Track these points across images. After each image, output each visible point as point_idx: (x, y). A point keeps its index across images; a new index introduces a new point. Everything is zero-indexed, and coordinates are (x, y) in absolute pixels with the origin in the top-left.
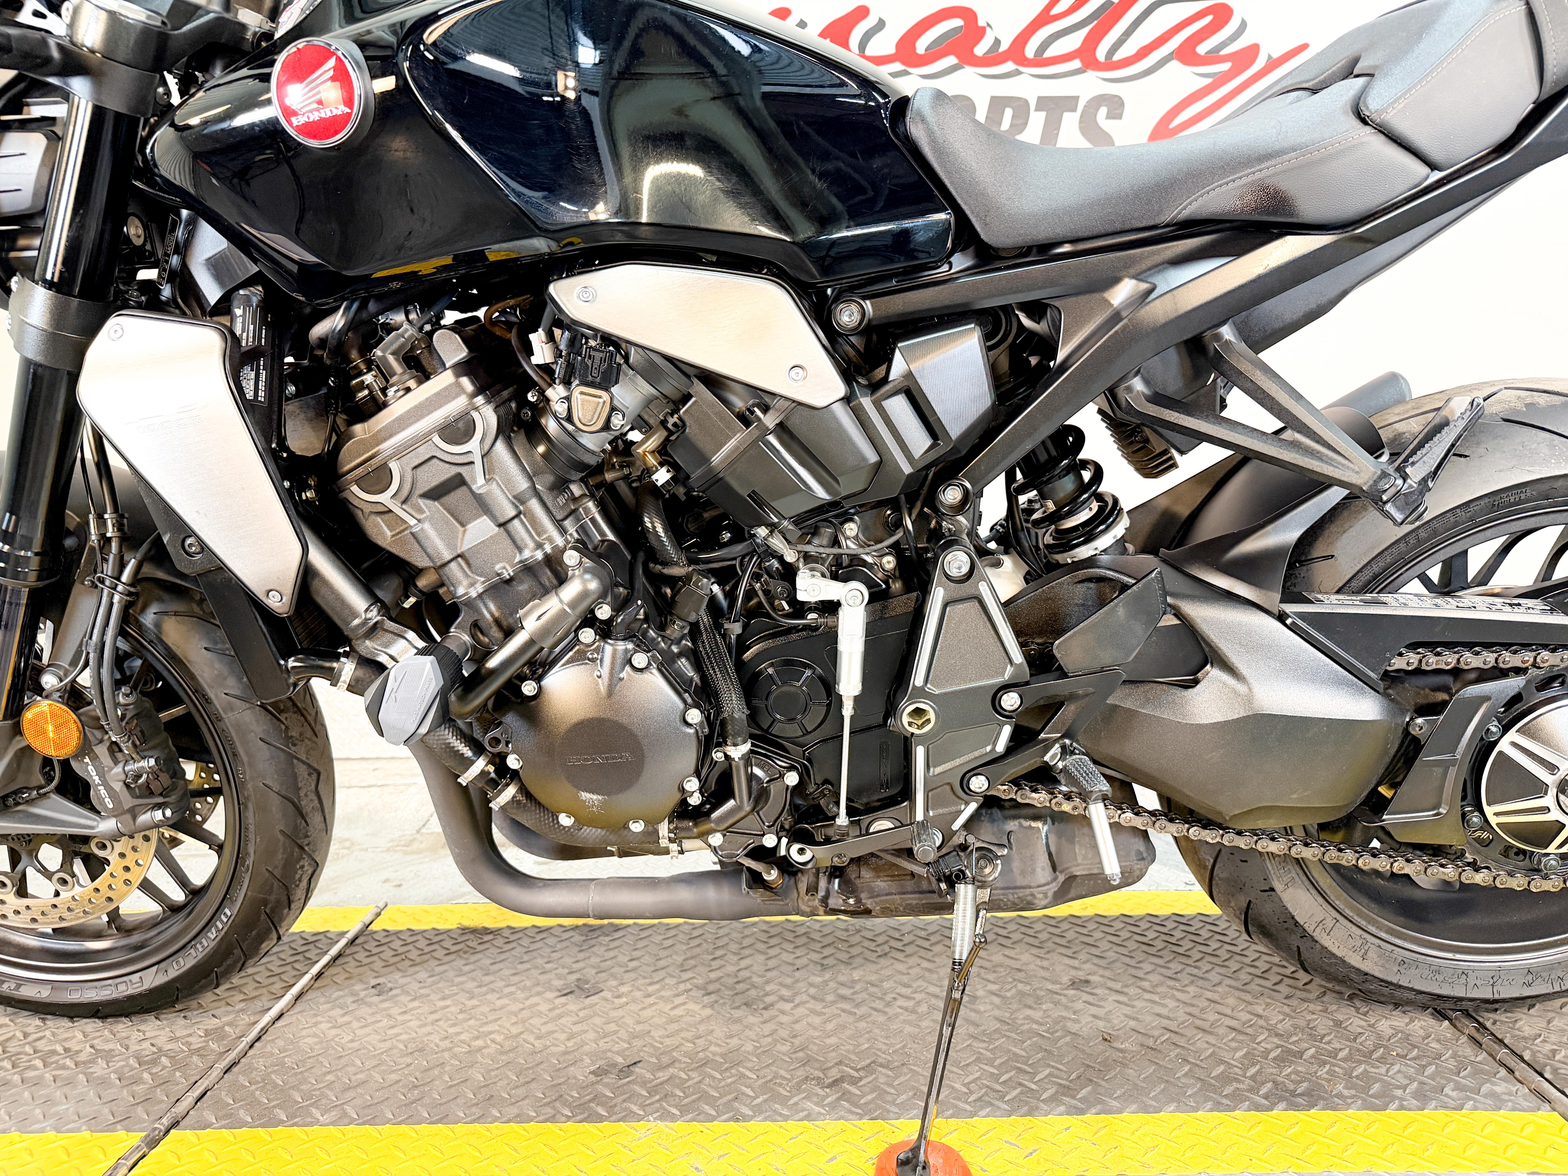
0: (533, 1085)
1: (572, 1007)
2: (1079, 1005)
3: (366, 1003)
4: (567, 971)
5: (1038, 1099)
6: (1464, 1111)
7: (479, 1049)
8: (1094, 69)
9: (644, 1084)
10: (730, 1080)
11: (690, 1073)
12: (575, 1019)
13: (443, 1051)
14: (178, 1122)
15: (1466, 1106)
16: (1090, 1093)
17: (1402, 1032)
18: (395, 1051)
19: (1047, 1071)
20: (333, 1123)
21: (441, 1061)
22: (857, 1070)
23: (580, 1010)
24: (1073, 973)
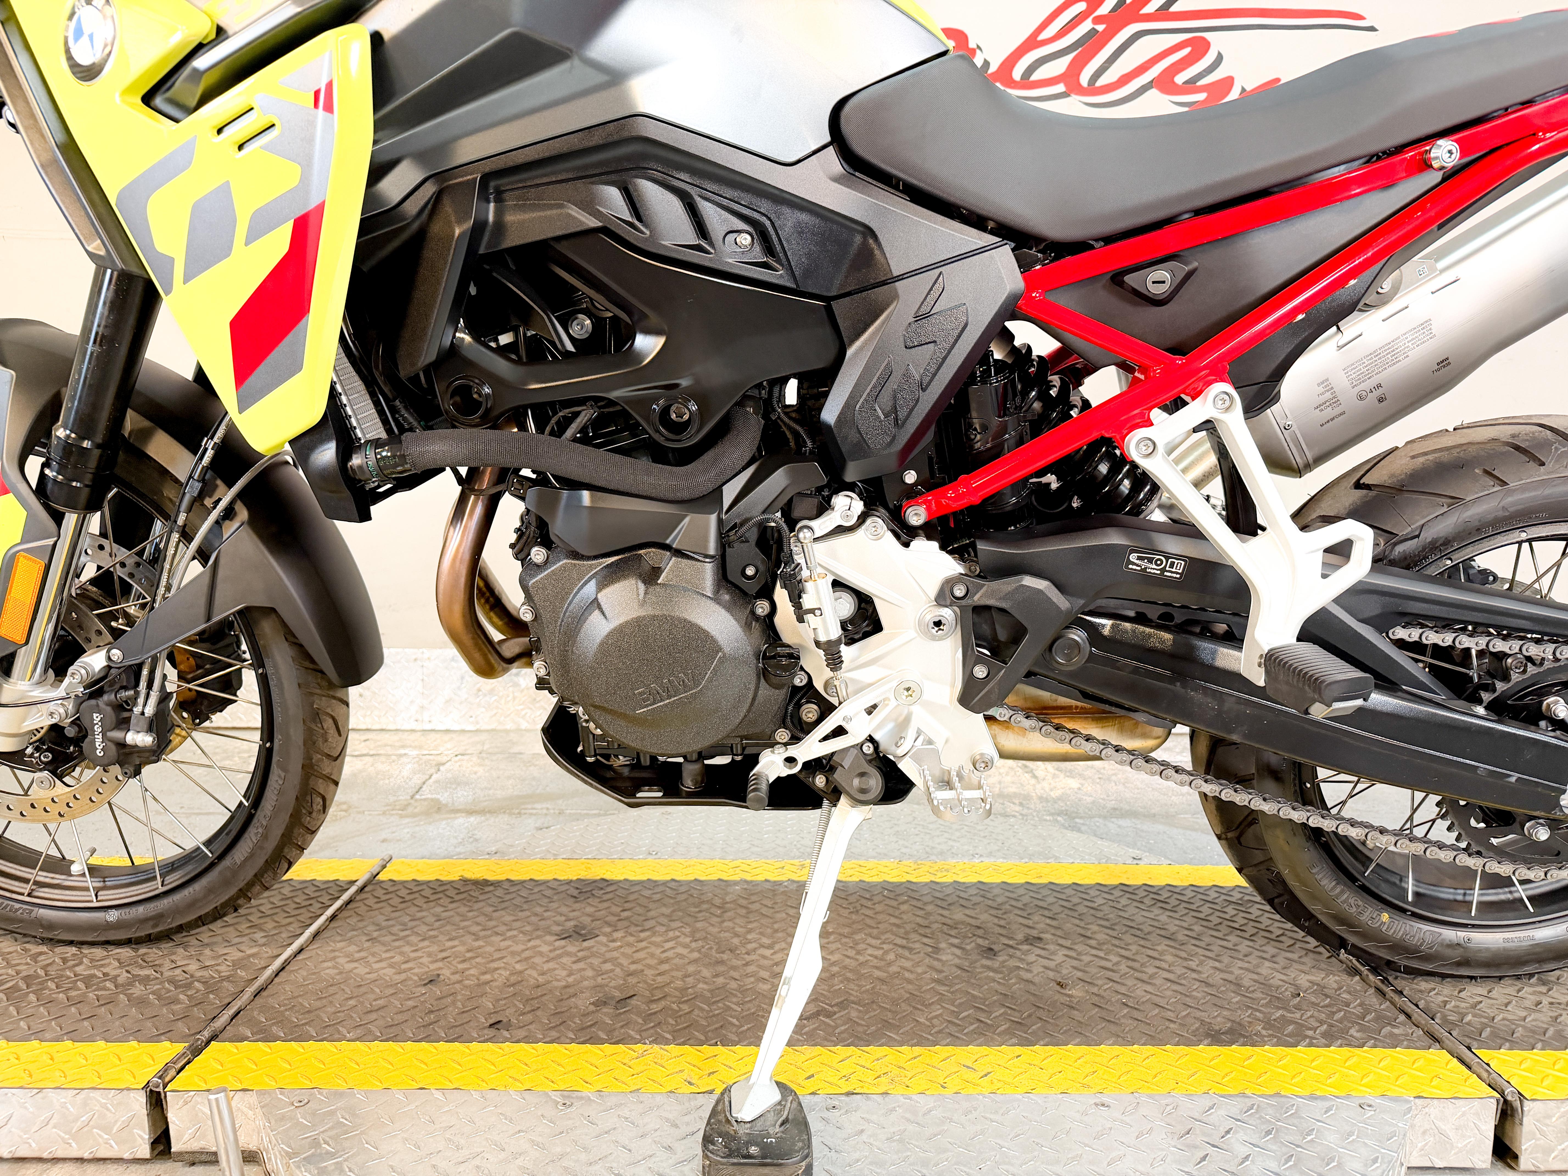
0: (539, 1013)
1: (571, 949)
2: (1031, 958)
3: (379, 942)
4: (563, 918)
6: (1365, 1048)
7: (487, 983)
9: (639, 1014)
12: (574, 959)
13: (454, 983)
14: (217, 1036)
15: (1367, 1044)
16: (1039, 1028)
17: (1318, 985)
18: (410, 982)
19: (1002, 1011)
20: (360, 1039)
22: (832, 1006)
23: (579, 951)
24: (1028, 931)
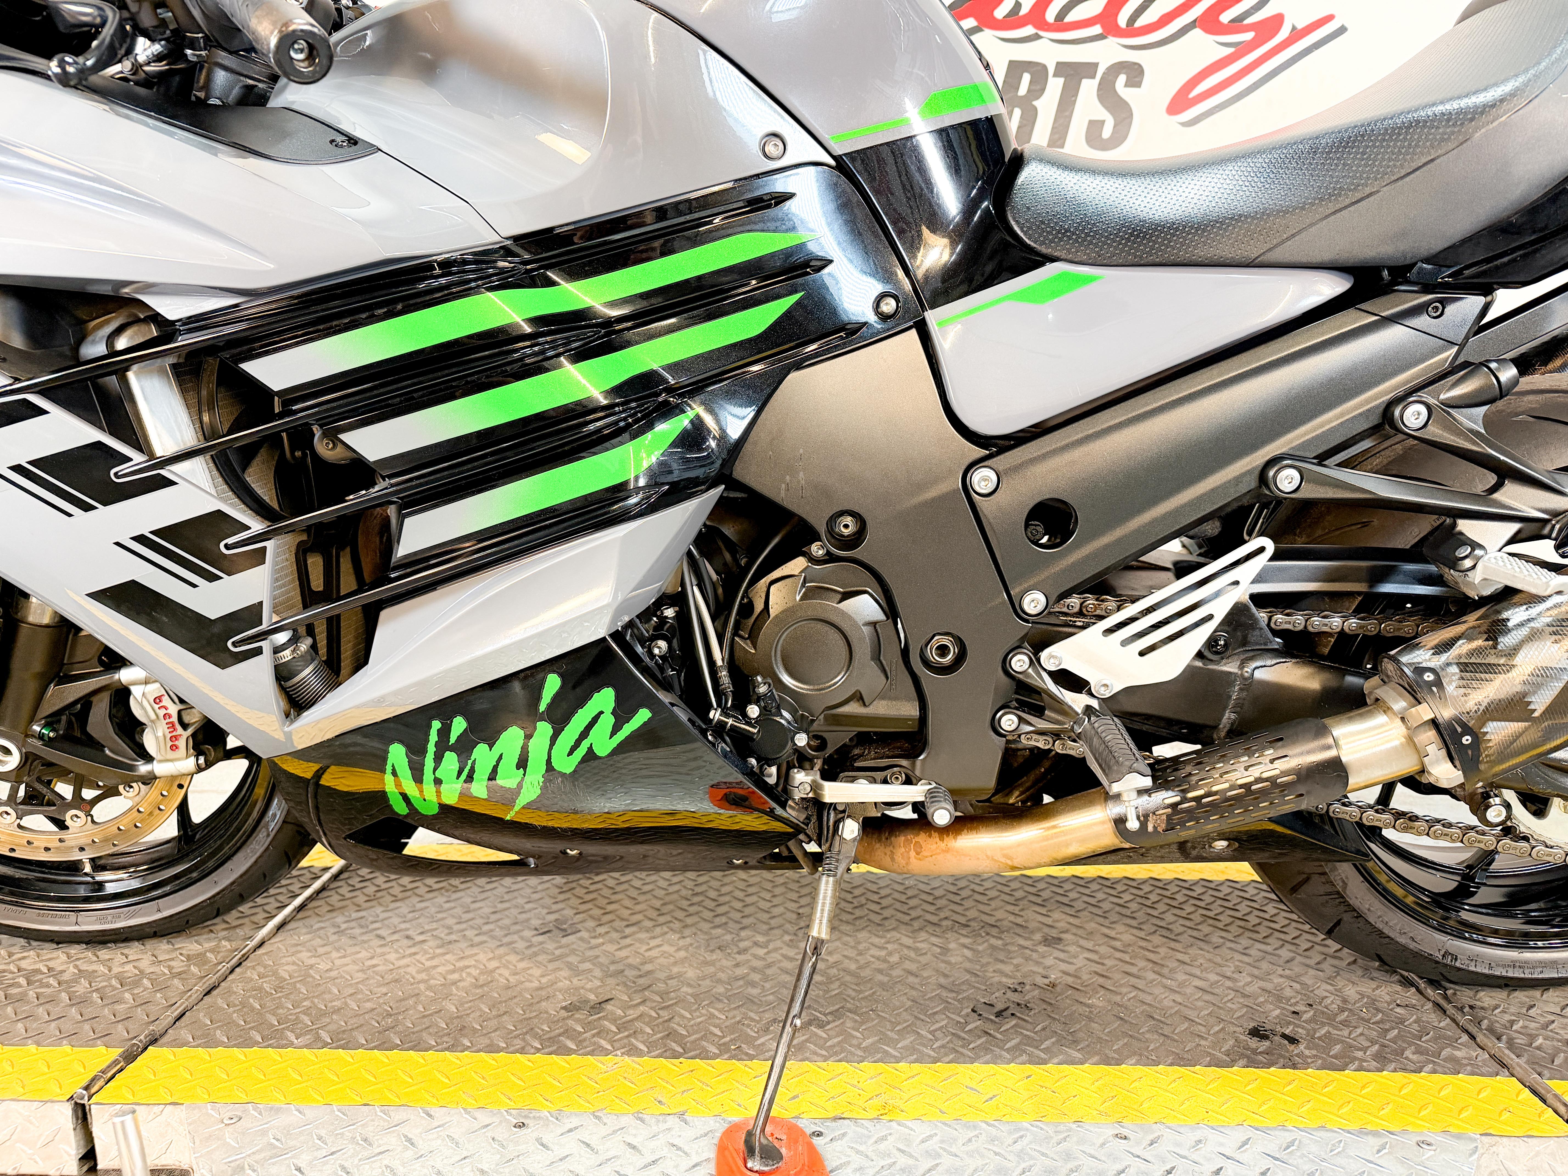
0: (505, 1018)
1: (549, 945)
3: (347, 935)
4: (546, 911)
5: (1002, 1048)
6: (1423, 1074)
7: (454, 983)
8: (1114, 36)
9: (614, 1021)
10: (699, 1020)
11: (660, 1012)
12: (550, 957)
13: (419, 982)
14: (156, 1040)
15: (1425, 1069)
16: (1053, 1044)
18: (371, 981)
20: (308, 1046)
21: (417, 991)
22: (825, 1015)
23: (556, 949)
